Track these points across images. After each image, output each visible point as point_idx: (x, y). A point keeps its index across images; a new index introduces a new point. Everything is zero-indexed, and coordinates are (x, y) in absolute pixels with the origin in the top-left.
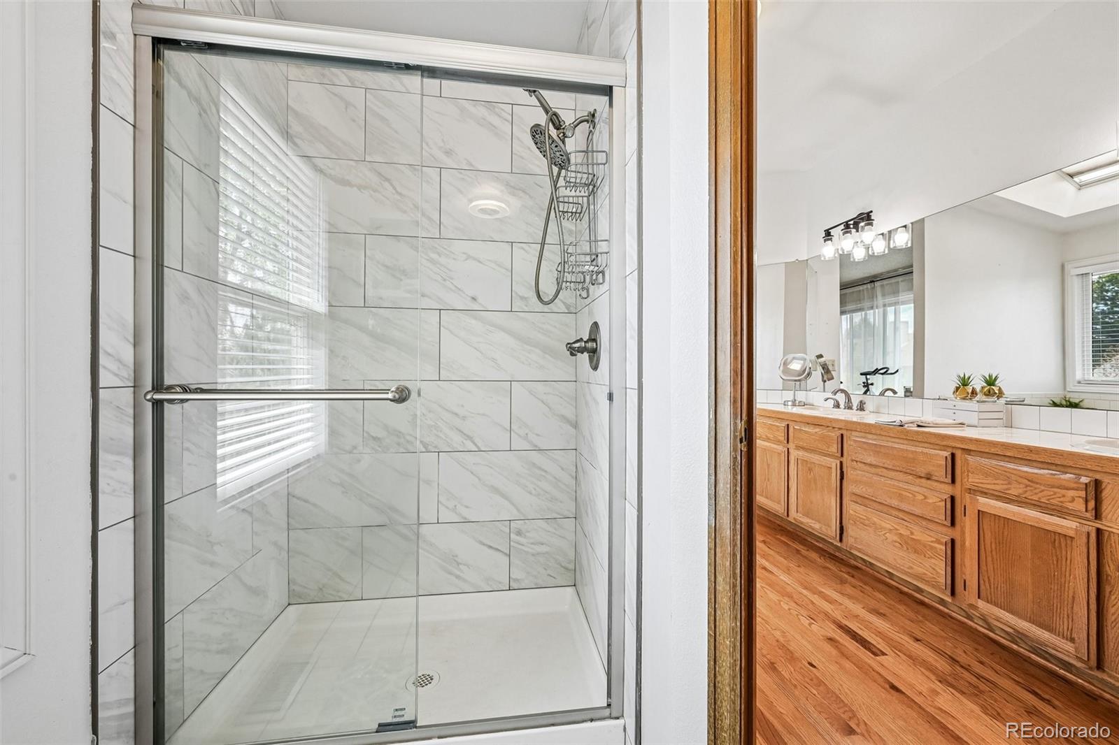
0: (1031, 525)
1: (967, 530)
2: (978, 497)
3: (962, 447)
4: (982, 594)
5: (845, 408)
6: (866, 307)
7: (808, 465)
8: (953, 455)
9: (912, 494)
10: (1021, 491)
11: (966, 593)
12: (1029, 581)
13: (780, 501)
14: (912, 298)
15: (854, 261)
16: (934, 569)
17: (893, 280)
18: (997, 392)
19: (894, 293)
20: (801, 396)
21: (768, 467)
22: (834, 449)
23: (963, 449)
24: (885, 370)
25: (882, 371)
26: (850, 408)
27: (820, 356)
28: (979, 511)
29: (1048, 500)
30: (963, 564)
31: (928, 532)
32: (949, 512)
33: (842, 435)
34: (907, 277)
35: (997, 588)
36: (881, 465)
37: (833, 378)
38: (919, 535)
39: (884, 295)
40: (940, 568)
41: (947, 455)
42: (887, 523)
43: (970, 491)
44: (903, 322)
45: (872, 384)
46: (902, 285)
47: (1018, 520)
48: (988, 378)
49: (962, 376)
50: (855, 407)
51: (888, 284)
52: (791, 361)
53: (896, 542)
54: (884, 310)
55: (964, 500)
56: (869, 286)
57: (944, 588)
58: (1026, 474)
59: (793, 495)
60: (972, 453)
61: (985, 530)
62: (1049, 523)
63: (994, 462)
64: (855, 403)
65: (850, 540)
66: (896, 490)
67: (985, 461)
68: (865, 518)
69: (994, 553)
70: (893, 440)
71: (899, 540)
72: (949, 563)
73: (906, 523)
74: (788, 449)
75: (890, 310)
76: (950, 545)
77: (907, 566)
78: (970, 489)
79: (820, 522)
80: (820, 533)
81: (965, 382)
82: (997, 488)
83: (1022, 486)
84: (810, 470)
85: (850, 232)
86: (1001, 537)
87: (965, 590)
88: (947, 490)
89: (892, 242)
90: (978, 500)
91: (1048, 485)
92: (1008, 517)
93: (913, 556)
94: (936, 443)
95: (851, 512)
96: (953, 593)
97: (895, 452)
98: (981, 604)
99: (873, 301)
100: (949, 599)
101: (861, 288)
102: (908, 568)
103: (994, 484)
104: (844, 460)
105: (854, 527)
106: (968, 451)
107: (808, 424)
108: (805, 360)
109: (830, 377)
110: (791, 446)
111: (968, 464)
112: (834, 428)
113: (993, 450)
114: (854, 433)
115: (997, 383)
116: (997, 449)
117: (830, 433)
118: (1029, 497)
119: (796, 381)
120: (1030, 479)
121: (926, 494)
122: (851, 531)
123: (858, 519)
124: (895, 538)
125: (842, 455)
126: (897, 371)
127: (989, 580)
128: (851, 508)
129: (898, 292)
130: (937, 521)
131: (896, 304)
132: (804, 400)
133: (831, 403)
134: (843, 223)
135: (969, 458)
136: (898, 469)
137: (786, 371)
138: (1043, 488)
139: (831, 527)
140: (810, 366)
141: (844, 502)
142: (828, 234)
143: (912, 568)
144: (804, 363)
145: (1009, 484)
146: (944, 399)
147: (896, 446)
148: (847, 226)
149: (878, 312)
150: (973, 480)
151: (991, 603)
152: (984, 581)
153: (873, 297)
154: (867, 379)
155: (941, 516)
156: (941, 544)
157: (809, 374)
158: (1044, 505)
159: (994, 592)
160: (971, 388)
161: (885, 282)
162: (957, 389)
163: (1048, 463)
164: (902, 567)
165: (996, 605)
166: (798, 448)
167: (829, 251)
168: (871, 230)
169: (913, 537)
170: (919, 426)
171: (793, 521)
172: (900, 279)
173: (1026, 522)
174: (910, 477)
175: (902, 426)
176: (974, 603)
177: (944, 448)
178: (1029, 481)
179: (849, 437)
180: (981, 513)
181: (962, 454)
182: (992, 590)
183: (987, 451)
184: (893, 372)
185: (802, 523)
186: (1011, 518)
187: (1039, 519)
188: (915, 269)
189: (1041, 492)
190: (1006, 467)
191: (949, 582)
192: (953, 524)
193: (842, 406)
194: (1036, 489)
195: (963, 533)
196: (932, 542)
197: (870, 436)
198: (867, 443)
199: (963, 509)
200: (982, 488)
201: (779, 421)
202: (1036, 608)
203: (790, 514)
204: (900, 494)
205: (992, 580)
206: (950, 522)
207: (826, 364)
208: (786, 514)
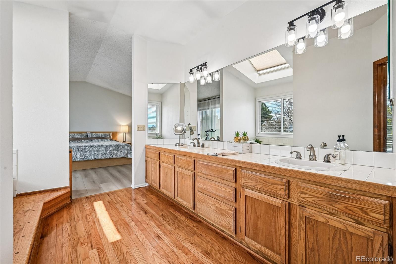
0: (265, 202)
1: (241, 204)
2: (245, 189)
3: (239, 165)
4: (246, 235)
5: (197, 147)
6: (207, 109)
7: (182, 175)
8: (236, 169)
9: (221, 188)
10: (261, 186)
11: (241, 233)
12: (264, 227)
13: (171, 191)
14: (220, 106)
15: (201, 85)
16: (229, 223)
17: (214, 100)
18: (247, 138)
19: (214, 104)
20: (182, 141)
21: (167, 176)
22: (191, 167)
23: (239, 166)
24: (212, 130)
25: (211, 131)
26: (199, 146)
27: (189, 124)
28: (245, 195)
29: (271, 190)
30: (239, 220)
31: (227, 205)
32: (234, 196)
33: (195, 160)
34: (218, 99)
35: (252, 231)
36: (209, 174)
37: (194, 134)
38: (223, 207)
39: (212, 105)
40: (231, 221)
41: (233, 169)
42: (211, 201)
43: (242, 186)
44: (217, 116)
45: (208, 135)
46: (217, 102)
47: (260, 199)
48: (244, 133)
49: (236, 132)
50: (201, 146)
51: (213, 101)
52: (178, 126)
53: (214, 210)
54: (212, 110)
55: (240, 190)
56: (208, 101)
57: (233, 231)
58: (263, 178)
59: (176, 189)
60: (243, 168)
61: (248, 204)
62: (271, 201)
63: (251, 173)
64: (201, 144)
65: (197, 209)
66: (215, 186)
67: (247, 172)
68: (203, 199)
69: (251, 215)
70: (214, 162)
71: (215, 209)
72: (234, 219)
73: (218, 201)
74: (174, 167)
75: (214, 110)
76: (235, 211)
77: (219, 221)
78: (242, 185)
79: (186, 201)
80: (186, 206)
81: (237, 135)
82: (252, 184)
83: (262, 184)
84: (182, 177)
85: (199, 71)
86: (253, 207)
87: (240, 232)
88: (233, 185)
89: (213, 78)
90: (245, 190)
91: (271, 183)
92: (256, 198)
93: (221, 216)
94: (230, 164)
95: (198, 196)
96: (236, 233)
97: (214, 168)
98: (246, 238)
99: (209, 107)
100: (234, 236)
101: (205, 102)
102: (219, 222)
103: (251, 183)
104: (195, 172)
105: (199, 204)
106: (241, 168)
107: (182, 155)
108: (183, 125)
109: (193, 133)
110: (176, 165)
111: (241, 173)
112: (191, 157)
113: (251, 167)
114: (199, 159)
115: (247, 135)
116: (252, 167)
117: (190, 160)
118: (264, 189)
119: (180, 135)
120: (264, 180)
121: (226, 188)
122: (198, 205)
123: (200, 199)
124: (214, 208)
125: (195, 170)
126: (215, 131)
127: (249, 227)
128: (198, 195)
129: (216, 104)
130: (230, 200)
131: (215, 108)
132: (183, 143)
133: (192, 144)
134: (196, 67)
135: (242, 171)
136: (215, 176)
137: (176, 131)
138: (269, 184)
139: (190, 204)
140: (185, 128)
141: (195, 191)
142: (191, 71)
143: (220, 222)
144: (183, 127)
145: (257, 183)
146: (231, 142)
147: (215, 165)
148: (198, 68)
149: (210, 110)
150: (243, 181)
151: (250, 238)
152: (247, 228)
153: (209, 105)
154: (207, 133)
155: (231, 198)
156: (231, 211)
157: (185, 132)
158: (269, 192)
159: (251, 233)
160: (239, 137)
161: (212, 100)
162: (235, 138)
163: (271, 173)
164: (217, 222)
165: (252, 239)
166: (178, 167)
167: (191, 79)
168: (206, 70)
169: (221, 208)
170: (223, 155)
171: (176, 201)
172: (216, 99)
173: (263, 200)
174: (220, 179)
175: (217, 156)
176: (244, 238)
177: (232, 166)
178: (264, 181)
179: (197, 161)
180: (246, 196)
181: (239, 169)
182: (250, 232)
183: (248, 167)
184: (214, 131)
185: (179, 202)
186: (257, 199)
187: (268, 199)
188: (220, 96)
189: (268, 186)
190: (255, 175)
191: (234, 228)
192: (236, 201)
193: (196, 146)
194: (266, 185)
195: (239, 205)
196: (228, 210)
197: (205, 161)
198: (204, 164)
199: (239, 194)
200: (247, 185)
201: (171, 154)
202: (266, 240)
203: (175, 197)
204: (216, 188)
205: (250, 227)
206: (235, 201)
207: (191, 127)
208: (173, 197)
